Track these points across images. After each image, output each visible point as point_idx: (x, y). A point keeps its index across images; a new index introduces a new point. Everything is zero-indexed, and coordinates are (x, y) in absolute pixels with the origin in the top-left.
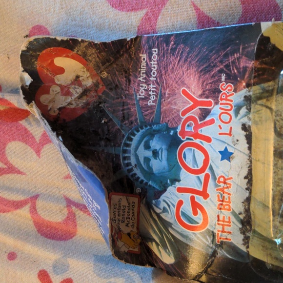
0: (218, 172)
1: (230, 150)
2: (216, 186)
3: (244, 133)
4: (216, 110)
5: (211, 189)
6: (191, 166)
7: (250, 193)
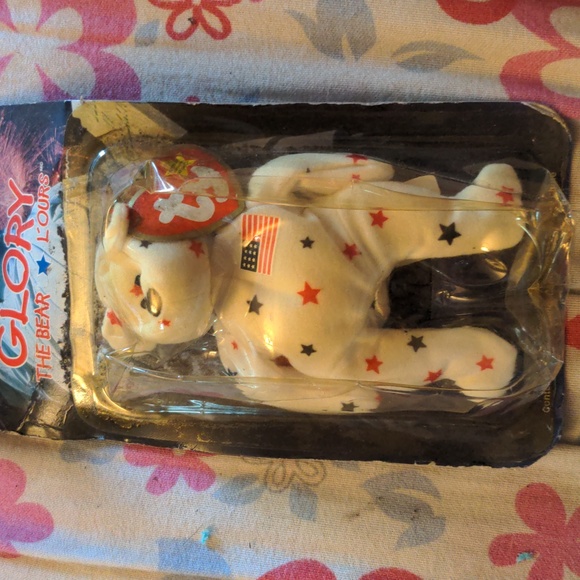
0: (37, 289)
1: (47, 260)
2: (35, 307)
3: (59, 238)
4: (35, 207)
5: (30, 313)
6: (12, 281)
7: (69, 315)
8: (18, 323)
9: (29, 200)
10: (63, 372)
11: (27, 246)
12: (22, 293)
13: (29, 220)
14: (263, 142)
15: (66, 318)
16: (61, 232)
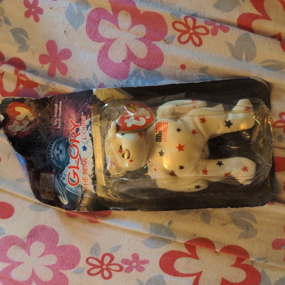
0: (82, 157)
1: (86, 146)
2: (82, 163)
3: (90, 138)
4: (81, 128)
5: (80, 166)
6: (73, 156)
7: (95, 165)
8: (76, 170)
9: (78, 126)
10: (93, 186)
11: (78, 142)
12: (77, 159)
13: (78, 133)
14: (160, 98)
15: (93, 166)
16: (91, 135)
